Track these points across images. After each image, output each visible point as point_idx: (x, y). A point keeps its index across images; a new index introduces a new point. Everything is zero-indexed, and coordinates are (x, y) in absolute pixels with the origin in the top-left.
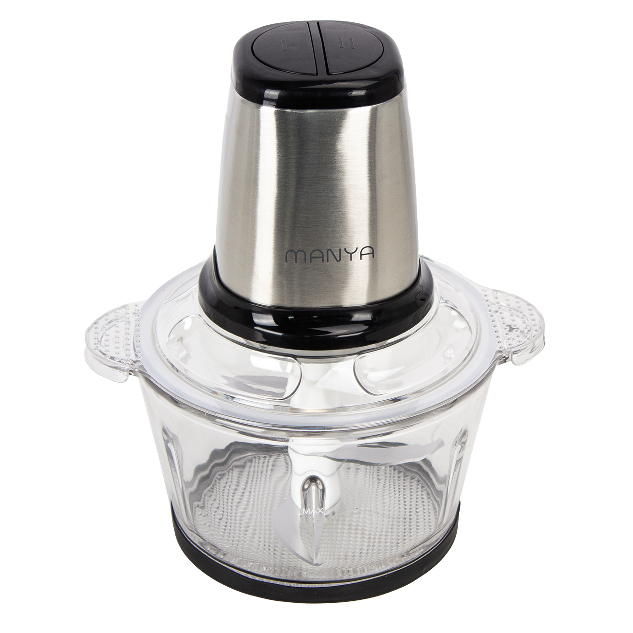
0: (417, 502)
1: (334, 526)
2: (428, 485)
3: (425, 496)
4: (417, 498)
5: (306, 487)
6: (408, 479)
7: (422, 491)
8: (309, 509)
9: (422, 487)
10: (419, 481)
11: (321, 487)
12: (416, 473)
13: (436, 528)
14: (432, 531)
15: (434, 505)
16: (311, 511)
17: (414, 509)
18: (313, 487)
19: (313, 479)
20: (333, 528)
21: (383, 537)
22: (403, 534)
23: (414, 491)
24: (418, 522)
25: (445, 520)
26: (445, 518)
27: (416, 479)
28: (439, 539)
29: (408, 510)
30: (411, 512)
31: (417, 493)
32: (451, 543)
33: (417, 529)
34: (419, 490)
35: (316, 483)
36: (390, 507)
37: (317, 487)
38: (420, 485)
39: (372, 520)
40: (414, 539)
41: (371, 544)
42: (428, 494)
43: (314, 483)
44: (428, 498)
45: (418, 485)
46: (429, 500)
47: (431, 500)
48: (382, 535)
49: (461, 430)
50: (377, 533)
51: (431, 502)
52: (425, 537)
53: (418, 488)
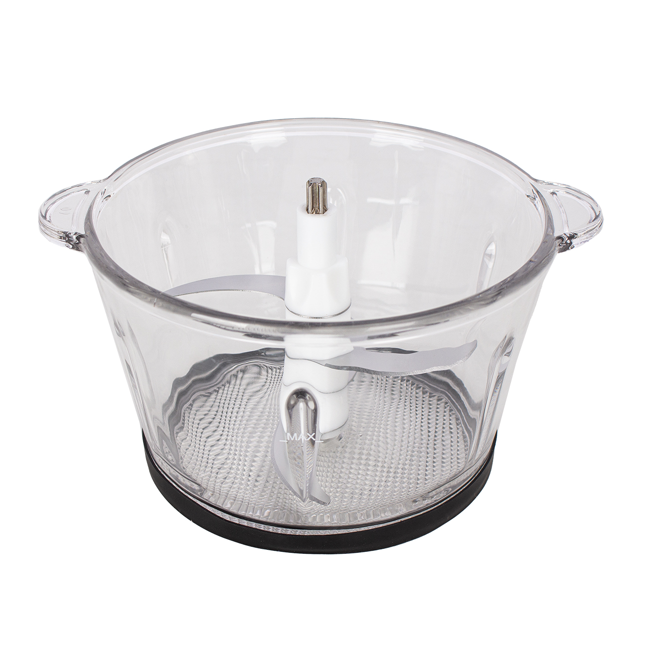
0: (443, 428)
1: (338, 455)
2: (457, 408)
3: (453, 422)
4: (444, 424)
5: (292, 402)
6: (434, 401)
7: (450, 416)
8: (295, 435)
9: (451, 410)
10: (446, 403)
11: (311, 405)
12: (442, 392)
13: (466, 462)
14: (462, 466)
15: (463, 433)
16: (298, 436)
17: (439, 437)
18: (301, 405)
19: (301, 394)
20: (337, 456)
21: (400, 471)
22: (425, 468)
23: (441, 414)
24: (443, 454)
25: (479, 453)
26: (478, 450)
27: (443, 400)
28: (468, 477)
29: (432, 437)
30: (435, 440)
31: (445, 418)
32: (482, 484)
33: (443, 462)
34: (447, 414)
35: (305, 399)
36: (409, 433)
37: (307, 404)
38: (448, 408)
39: (387, 449)
40: (439, 475)
41: (383, 479)
42: (457, 419)
43: (302, 400)
44: (458, 424)
45: (445, 408)
46: (458, 427)
47: (461, 426)
48: (398, 468)
49: (506, 337)
50: (392, 466)
51: (461, 429)
52: (453, 474)
53: (445, 412)
